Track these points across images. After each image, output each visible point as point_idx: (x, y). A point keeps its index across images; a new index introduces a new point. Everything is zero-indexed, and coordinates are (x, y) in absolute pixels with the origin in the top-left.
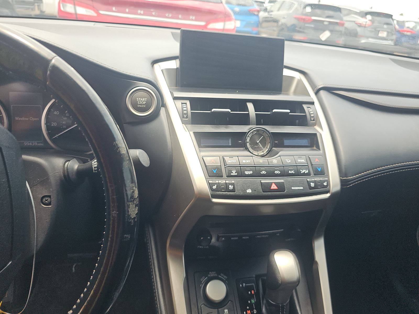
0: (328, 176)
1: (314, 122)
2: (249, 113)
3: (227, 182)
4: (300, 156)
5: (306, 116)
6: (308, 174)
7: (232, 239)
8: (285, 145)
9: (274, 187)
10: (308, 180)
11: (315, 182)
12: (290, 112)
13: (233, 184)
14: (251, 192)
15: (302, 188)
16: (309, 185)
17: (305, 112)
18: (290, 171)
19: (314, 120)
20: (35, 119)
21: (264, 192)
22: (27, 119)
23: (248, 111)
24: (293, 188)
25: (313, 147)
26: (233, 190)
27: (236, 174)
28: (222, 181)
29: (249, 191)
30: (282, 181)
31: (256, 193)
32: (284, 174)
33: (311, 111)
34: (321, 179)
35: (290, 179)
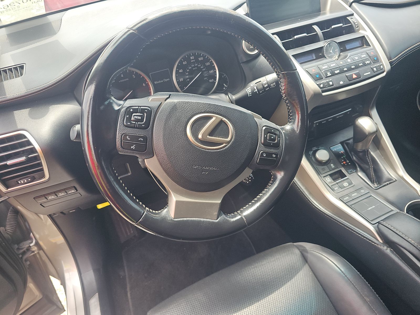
0: (381, 62)
1: (358, 28)
2: (317, 33)
3: (327, 81)
4: (361, 53)
5: (352, 26)
6: (370, 64)
7: (322, 123)
8: (347, 49)
9: (354, 76)
10: (371, 67)
11: (375, 67)
12: (343, 25)
13: (331, 81)
14: (343, 83)
15: (369, 73)
16: (373, 70)
17: (351, 23)
18: (360, 64)
19: (358, 27)
20: (167, 80)
21: (350, 81)
22: (162, 81)
23: (316, 32)
24: (365, 74)
25: (364, 46)
26: (332, 85)
27: (331, 75)
28: (324, 81)
29: (341, 83)
30: (358, 71)
31: (346, 83)
32: (357, 67)
33: (355, 21)
34: (378, 65)
35: (361, 69)
